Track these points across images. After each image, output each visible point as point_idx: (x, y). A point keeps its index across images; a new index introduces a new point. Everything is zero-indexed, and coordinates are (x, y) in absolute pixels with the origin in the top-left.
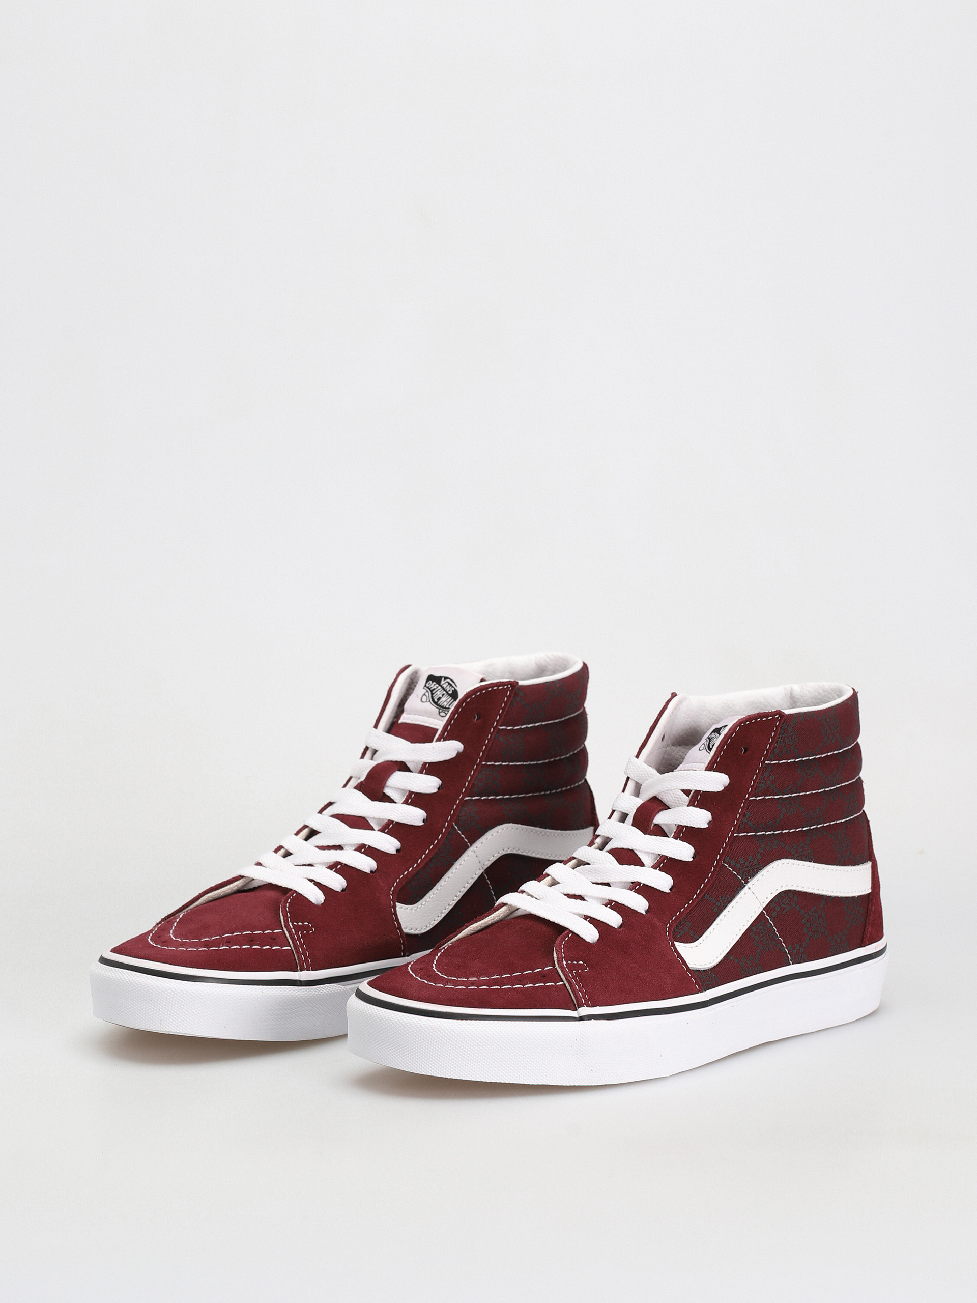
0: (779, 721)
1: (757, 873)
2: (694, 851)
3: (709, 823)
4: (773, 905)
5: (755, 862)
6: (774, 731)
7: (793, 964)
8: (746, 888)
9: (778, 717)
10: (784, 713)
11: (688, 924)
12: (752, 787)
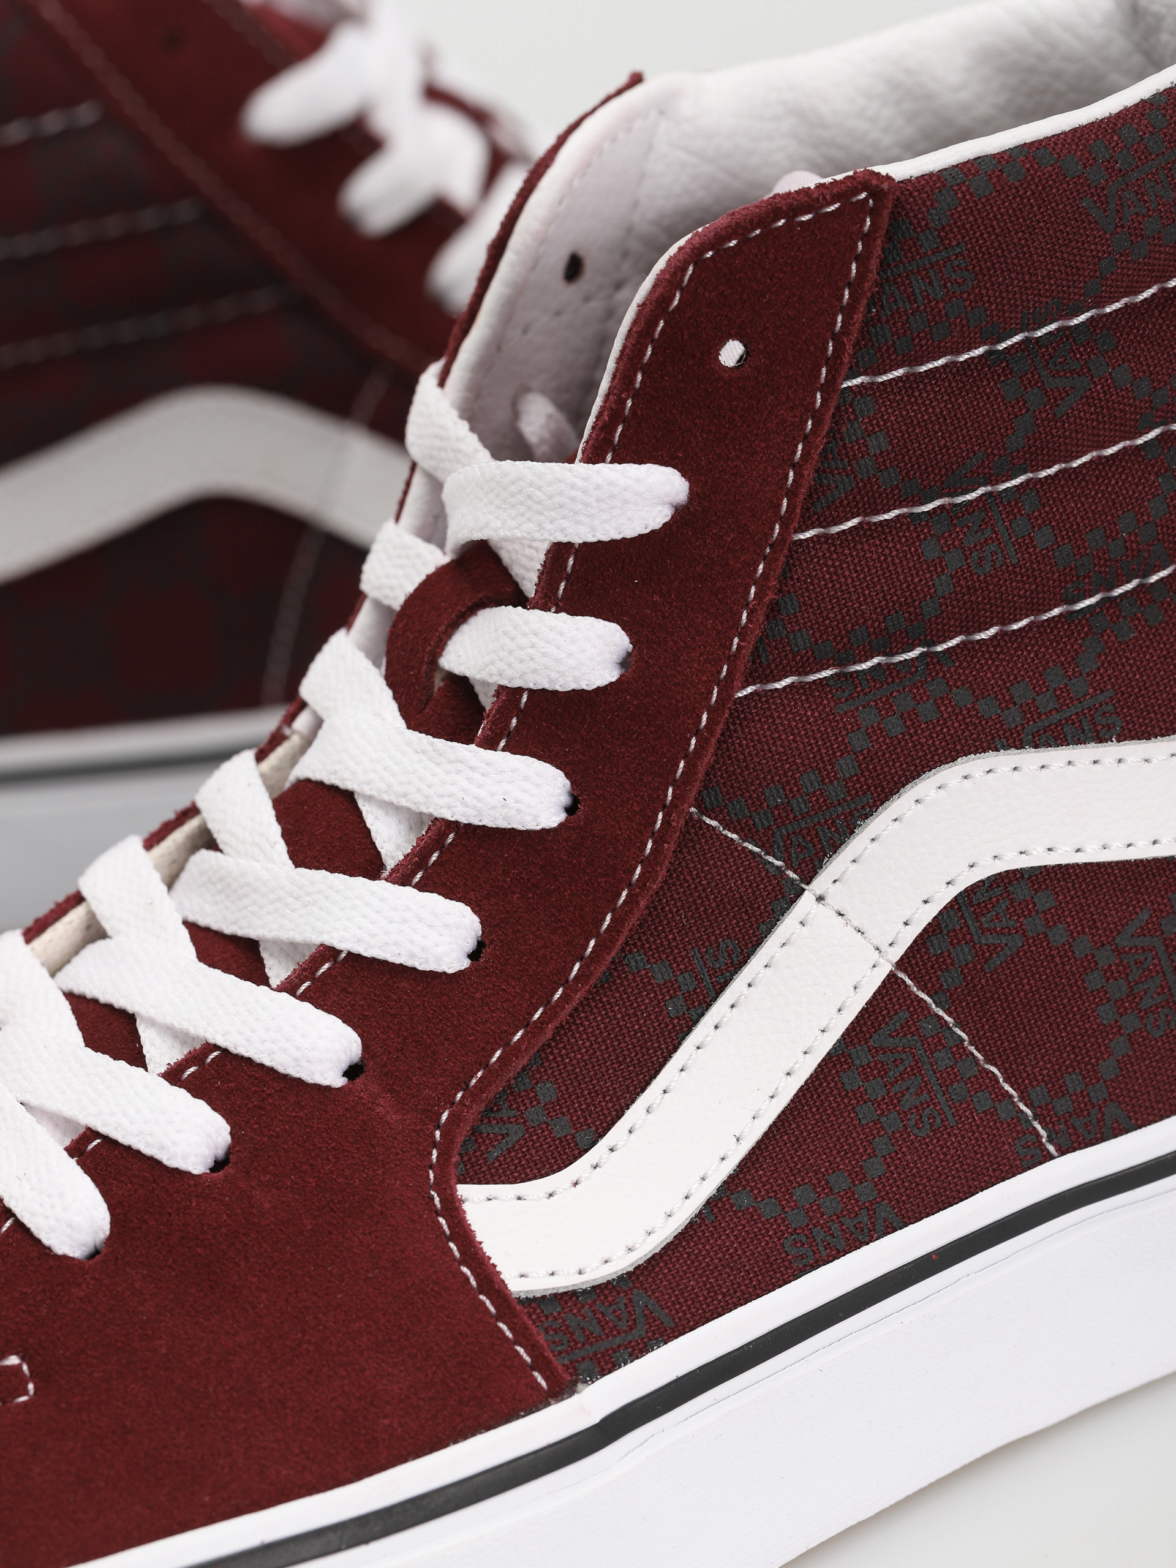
0: (874, 213)
1: (852, 832)
2: (568, 782)
3: (625, 663)
4: (937, 946)
5: (835, 790)
6: (858, 259)
7: (1063, 1152)
8: (806, 902)
9: (866, 199)
10: (888, 178)
11: (547, 1091)
12: (791, 494)
